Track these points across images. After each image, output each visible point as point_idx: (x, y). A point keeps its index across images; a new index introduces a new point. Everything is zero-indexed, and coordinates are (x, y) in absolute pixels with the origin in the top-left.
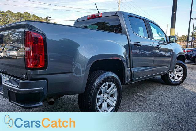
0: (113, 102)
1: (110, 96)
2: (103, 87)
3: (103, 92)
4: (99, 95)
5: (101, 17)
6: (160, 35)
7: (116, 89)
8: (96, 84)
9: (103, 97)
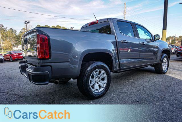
0: (104, 84)
1: (101, 80)
2: (94, 73)
3: (95, 76)
4: (91, 78)
5: (97, 23)
6: (147, 34)
7: (105, 75)
8: (88, 70)
9: (95, 80)
